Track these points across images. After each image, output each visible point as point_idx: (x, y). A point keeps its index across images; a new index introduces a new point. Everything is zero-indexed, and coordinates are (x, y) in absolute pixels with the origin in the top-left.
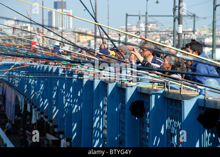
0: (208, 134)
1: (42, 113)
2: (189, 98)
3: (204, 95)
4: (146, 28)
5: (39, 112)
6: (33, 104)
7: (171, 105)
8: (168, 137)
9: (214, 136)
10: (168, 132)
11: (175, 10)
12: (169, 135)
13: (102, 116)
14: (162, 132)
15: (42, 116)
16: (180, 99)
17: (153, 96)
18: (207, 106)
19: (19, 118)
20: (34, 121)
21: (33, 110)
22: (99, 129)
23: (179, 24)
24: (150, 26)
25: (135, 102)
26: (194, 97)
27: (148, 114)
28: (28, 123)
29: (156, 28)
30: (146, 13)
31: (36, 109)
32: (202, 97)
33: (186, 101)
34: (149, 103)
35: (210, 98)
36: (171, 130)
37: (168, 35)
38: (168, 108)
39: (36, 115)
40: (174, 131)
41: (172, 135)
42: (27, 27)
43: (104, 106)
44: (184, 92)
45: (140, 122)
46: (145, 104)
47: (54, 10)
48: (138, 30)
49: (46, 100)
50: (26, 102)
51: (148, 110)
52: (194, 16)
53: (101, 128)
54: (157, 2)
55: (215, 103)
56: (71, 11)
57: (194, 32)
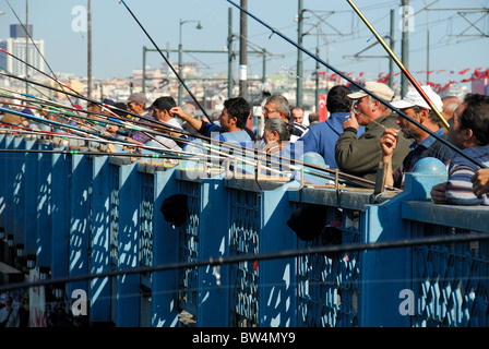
2: (273, 186)
3: (300, 182)
7: (239, 201)
10: (231, 250)
11: (230, 41)
13: (109, 225)
14: (222, 249)
16: (255, 189)
17: (207, 186)
18: (306, 201)
22: (102, 249)
23: (241, 64)
24: (186, 70)
25: (171, 197)
26: (278, 186)
27: (195, 218)
29: (195, 74)
30: (180, 46)
33: (267, 193)
34: (198, 199)
35: (310, 187)
36: (237, 246)
37: (217, 86)
38: (232, 207)
40: (243, 247)
43: (112, 206)
45: (181, 234)
46: (189, 201)
47: (10, 41)
48: (164, 76)
51: (196, 211)
52: (264, 50)
53: (106, 246)
54: (199, 27)
55: (320, 194)
56: (42, 42)
57: (263, 80)
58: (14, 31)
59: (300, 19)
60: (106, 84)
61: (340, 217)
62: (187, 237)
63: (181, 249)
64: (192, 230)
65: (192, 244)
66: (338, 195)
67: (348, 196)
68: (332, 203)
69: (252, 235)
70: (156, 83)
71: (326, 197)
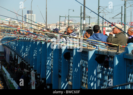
0: (100, 66)
1: (23, 59)
2: (91, 50)
3: (98, 49)
4: (69, 23)
5: (21, 59)
6: (18, 55)
7: (83, 54)
8: (81, 68)
9: (102, 67)
10: (81, 66)
11: (81, 14)
12: (82, 67)
13: (51, 60)
14: (79, 66)
15: (23, 60)
16: (87, 51)
17: (75, 50)
18: (100, 54)
19: (12, 62)
20: (19, 63)
21: (19, 58)
22: (49, 66)
23: (84, 20)
24: (70, 22)
25: (66, 53)
26: (93, 50)
27: (72, 58)
28: (16, 64)
29: (72, 23)
30: (69, 15)
31: (20, 57)
32: (97, 50)
33: (90, 52)
34: (73, 53)
35: (101, 50)
36: (82, 65)
37: (78, 26)
38: (81, 55)
39: (20, 60)
40: (84, 65)
41: (83, 67)
42: (15, 22)
43: (52, 55)
44: (88, 48)
45: (68, 62)
46: (71, 54)
47: (27, 14)
48: (65, 23)
49: (25, 53)
50: (15, 55)
51: (72, 56)
52: (90, 17)
53: (50, 65)
54: (73, 11)
55: (103, 52)
56: (35, 15)
57: (89, 24)
58: (28, 12)
59: (99, 9)
60: (50, 25)
61: (108, 58)
62: (70, 63)
63: (68, 66)
64: (71, 61)
65: (71, 64)
66: (108, 52)
67: (110, 52)
68: (106, 54)
69: (86, 62)
70: (63, 25)
71: (105, 53)
